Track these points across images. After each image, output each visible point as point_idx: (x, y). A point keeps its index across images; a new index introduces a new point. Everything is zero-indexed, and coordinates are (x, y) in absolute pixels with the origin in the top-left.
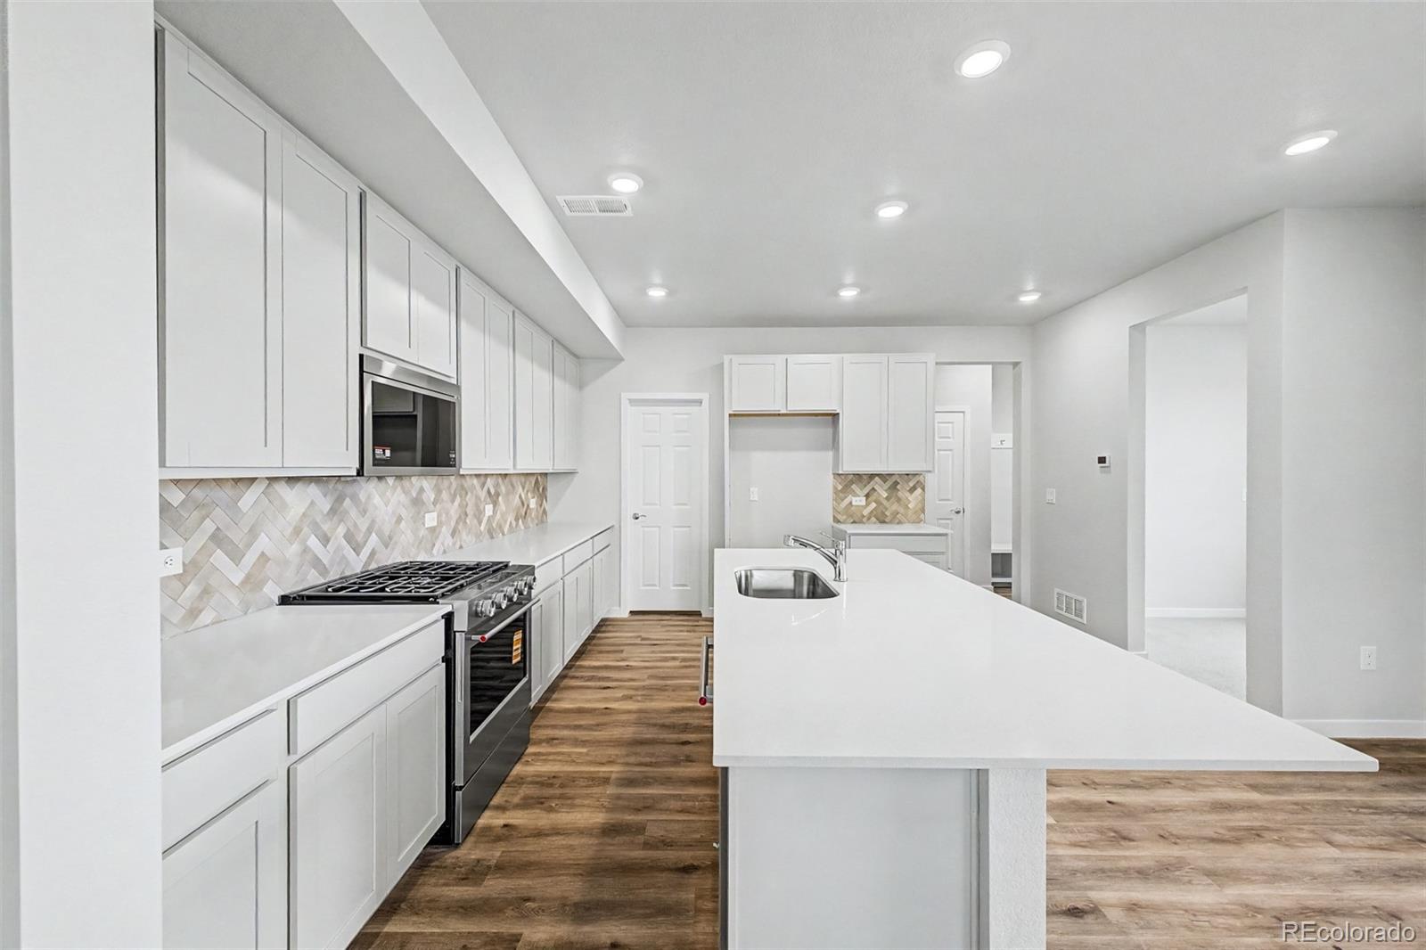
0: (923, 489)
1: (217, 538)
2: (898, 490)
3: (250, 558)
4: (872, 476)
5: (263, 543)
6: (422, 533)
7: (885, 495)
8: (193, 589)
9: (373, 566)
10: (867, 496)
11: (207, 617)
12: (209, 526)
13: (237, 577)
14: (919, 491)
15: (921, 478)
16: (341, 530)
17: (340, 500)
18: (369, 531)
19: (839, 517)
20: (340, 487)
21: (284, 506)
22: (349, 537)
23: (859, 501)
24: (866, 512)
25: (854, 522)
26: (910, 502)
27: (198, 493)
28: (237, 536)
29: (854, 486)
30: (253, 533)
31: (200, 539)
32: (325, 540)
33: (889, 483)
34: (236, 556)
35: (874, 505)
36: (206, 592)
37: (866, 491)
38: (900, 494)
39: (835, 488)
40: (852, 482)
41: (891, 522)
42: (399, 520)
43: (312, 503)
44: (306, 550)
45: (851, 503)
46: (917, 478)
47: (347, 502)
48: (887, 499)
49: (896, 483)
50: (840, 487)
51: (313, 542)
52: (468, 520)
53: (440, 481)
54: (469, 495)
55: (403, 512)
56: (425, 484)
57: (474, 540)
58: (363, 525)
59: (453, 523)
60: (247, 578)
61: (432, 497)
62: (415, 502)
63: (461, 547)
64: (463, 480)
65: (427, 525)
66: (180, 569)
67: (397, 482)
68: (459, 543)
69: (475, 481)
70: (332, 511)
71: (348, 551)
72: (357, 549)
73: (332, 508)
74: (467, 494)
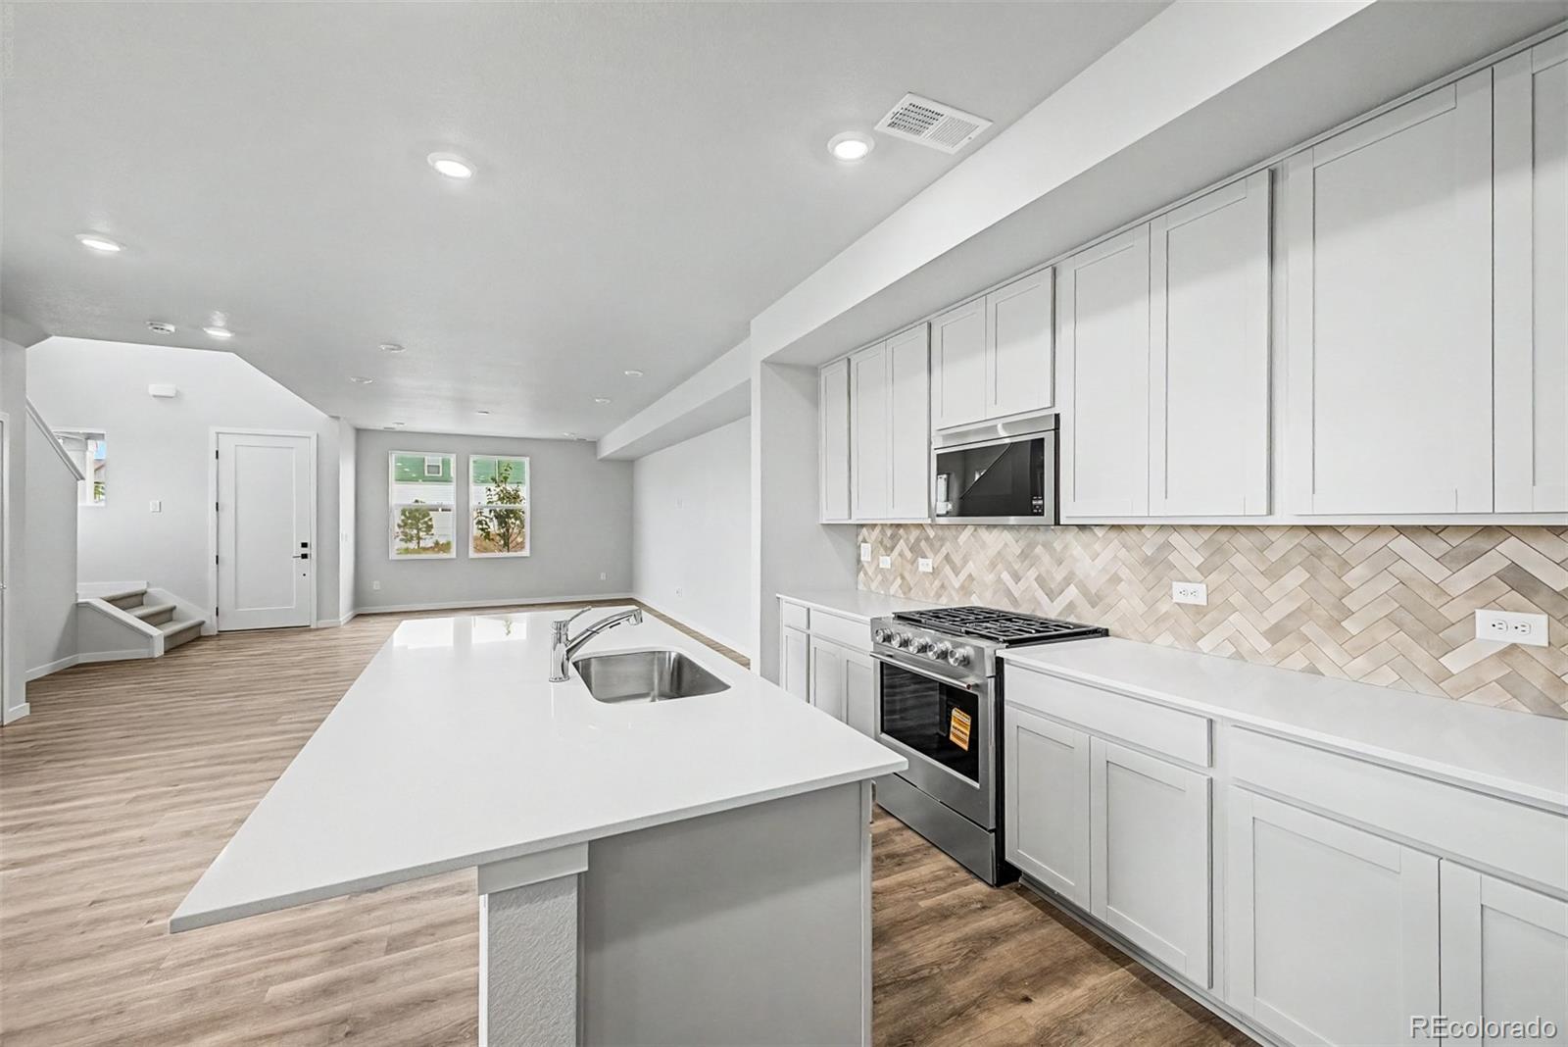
1: (947, 558)
3: (963, 576)
5: (971, 567)
6: (1164, 607)
8: (937, 583)
12: (944, 551)
13: (957, 586)
16: (1032, 574)
17: (1031, 546)
18: (1068, 581)
20: (1031, 534)
21: (984, 545)
22: (1040, 580)
27: (940, 532)
28: (957, 559)
30: (965, 561)
31: (941, 556)
32: (1017, 578)
34: (956, 572)
36: (943, 586)
42: (1116, 579)
43: (1006, 544)
44: (999, 580)
47: (1039, 549)
51: (1006, 576)
52: (1351, 626)
53: (1223, 537)
54: (1360, 572)
55: (1124, 573)
56: (1175, 538)
57: (1389, 676)
58: (1059, 575)
59: (1273, 617)
60: (962, 587)
61: (1198, 560)
62: (1147, 561)
63: (1313, 670)
64: (1324, 537)
65: (1178, 598)
66: (931, 570)
67: (1113, 534)
68: (1298, 661)
69: (1402, 544)
70: (1024, 555)
71: (1041, 595)
72: (1051, 595)
73: (1022, 552)
74: (1345, 565)
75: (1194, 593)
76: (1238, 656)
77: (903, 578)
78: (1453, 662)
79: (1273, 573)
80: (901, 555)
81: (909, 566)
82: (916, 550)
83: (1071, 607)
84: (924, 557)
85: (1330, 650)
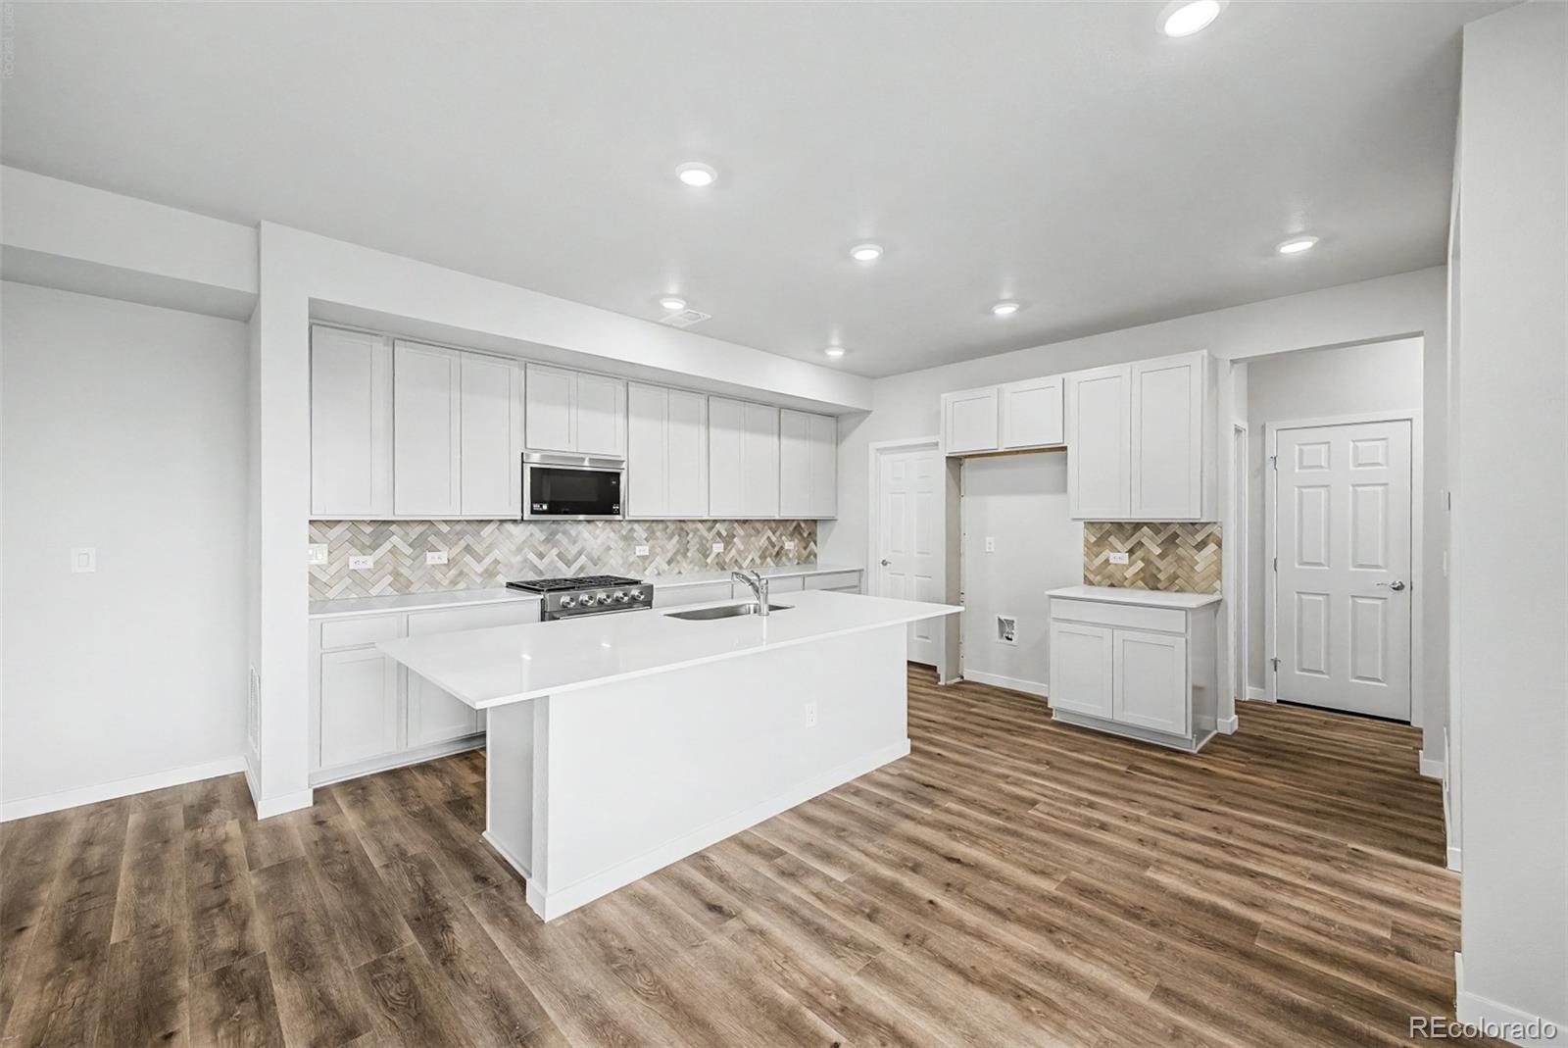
0: (1219, 545)
1: (468, 549)
2: (1178, 546)
3: (487, 561)
4: (1137, 526)
5: (496, 554)
6: (632, 559)
7: (1158, 551)
8: (453, 572)
9: (582, 575)
10: (1131, 552)
11: (462, 585)
12: (462, 543)
13: (480, 569)
14: (1212, 547)
15: (1215, 529)
16: (555, 551)
17: (553, 534)
18: (580, 553)
19: (1091, 577)
20: (554, 526)
21: (510, 535)
22: (560, 556)
23: (1119, 557)
24: (1129, 574)
25: (1112, 585)
26: (1197, 563)
27: (458, 527)
28: (479, 549)
29: (1112, 539)
30: (490, 548)
31: (456, 550)
32: (541, 556)
33: (1163, 537)
34: (479, 559)
35: (1141, 564)
36: (461, 573)
37: (1129, 545)
38: (1181, 551)
39: (1087, 540)
40: (1109, 533)
41: (1166, 589)
42: (609, 548)
43: (531, 535)
44: (526, 560)
45: (1107, 560)
46: (1208, 530)
47: (559, 536)
48: (1162, 556)
49: (1175, 536)
50: (1093, 539)
51: (532, 557)
52: (689, 554)
53: (654, 525)
54: (691, 535)
55: (612, 545)
56: (636, 526)
57: (697, 568)
58: (574, 550)
59: (669, 555)
60: (486, 571)
61: (645, 535)
62: (625, 538)
63: (680, 573)
64: (683, 525)
65: (638, 554)
66: (446, 562)
67: (607, 524)
68: (677, 570)
69: (700, 525)
70: (547, 541)
71: (560, 564)
72: (569, 564)
73: (546, 538)
74: (688, 534)
75: (643, 550)
76: (659, 574)
77: (396, 575)
78: (709, 560)
79: (671, 538)
80: (394, 550)
81: (408, 562)
82: (420, 545)
83: (582, 568)
84: (434, 549)
85: (684, 564)
